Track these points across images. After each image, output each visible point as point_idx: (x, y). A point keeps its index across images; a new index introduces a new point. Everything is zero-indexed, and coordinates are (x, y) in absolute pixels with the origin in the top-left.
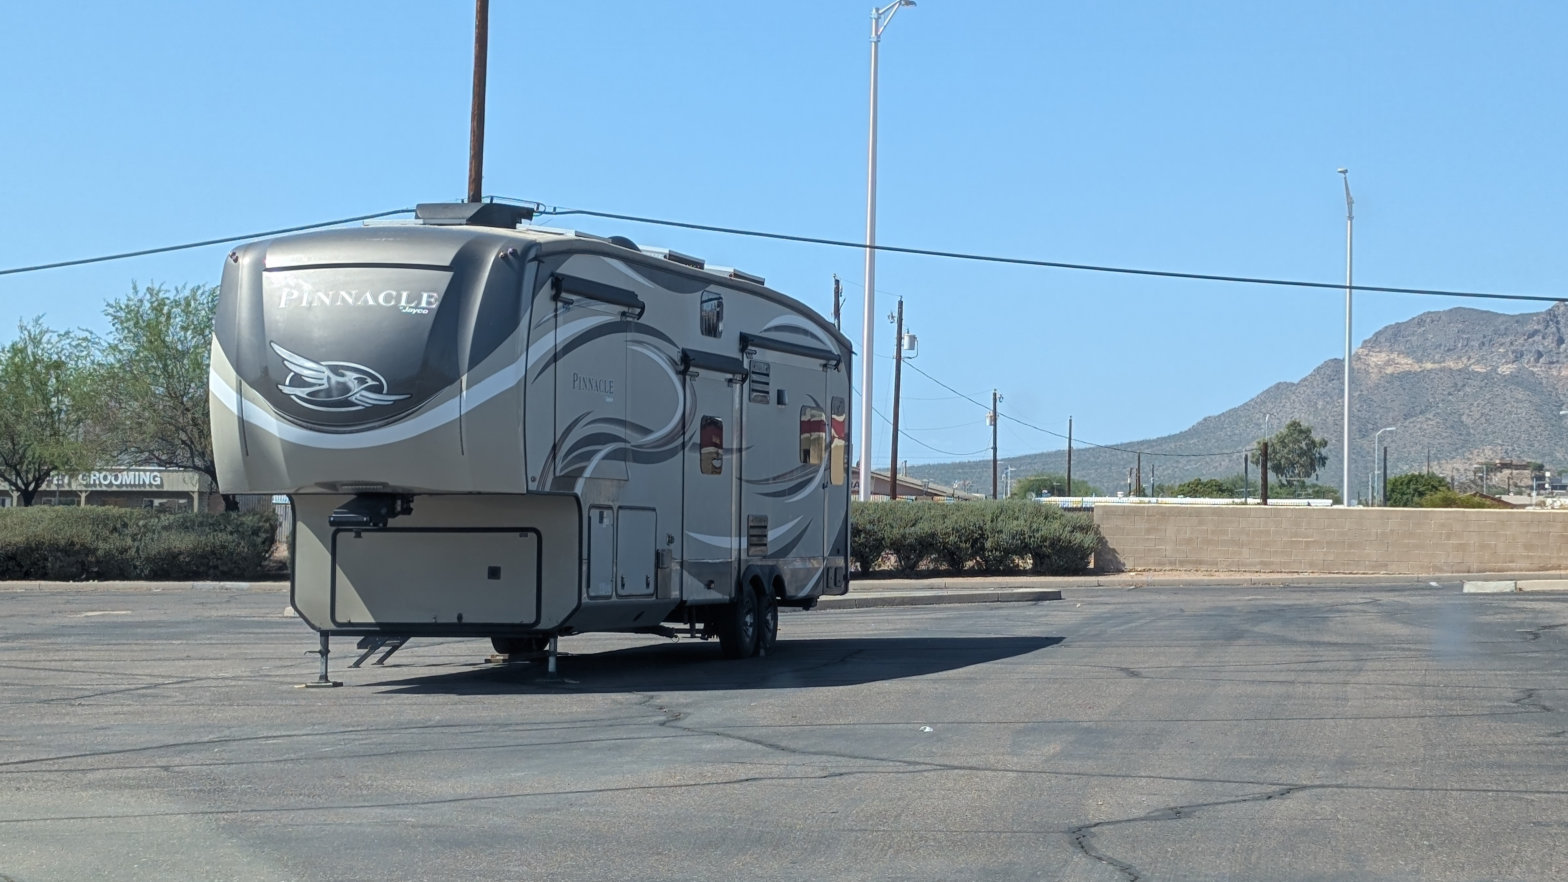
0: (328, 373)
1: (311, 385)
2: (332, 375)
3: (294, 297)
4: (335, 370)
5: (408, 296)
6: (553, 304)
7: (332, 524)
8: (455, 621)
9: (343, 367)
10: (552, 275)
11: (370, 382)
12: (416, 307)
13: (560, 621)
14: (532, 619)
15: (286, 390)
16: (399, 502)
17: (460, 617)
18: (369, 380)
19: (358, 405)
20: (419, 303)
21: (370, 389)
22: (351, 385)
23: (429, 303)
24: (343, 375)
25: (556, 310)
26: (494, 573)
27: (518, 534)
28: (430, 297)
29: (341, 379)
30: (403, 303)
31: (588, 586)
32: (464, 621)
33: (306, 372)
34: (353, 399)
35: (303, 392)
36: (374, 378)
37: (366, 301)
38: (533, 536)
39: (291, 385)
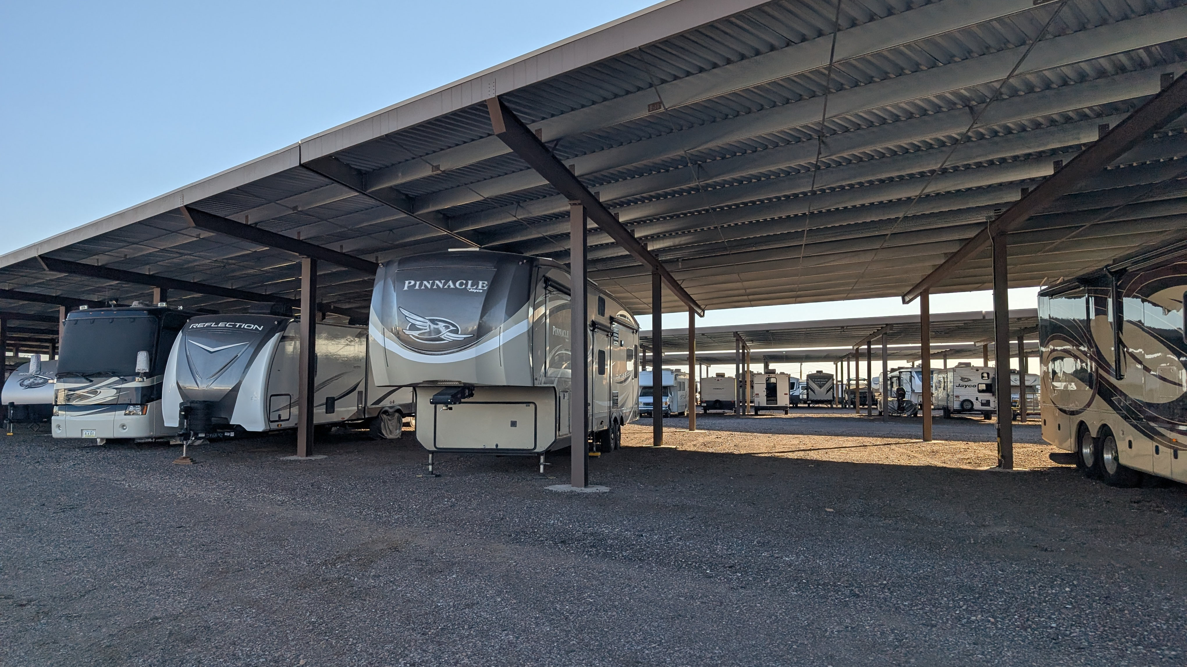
0: (429, 323)
1: (420, 329)
2: (431, 324)
3: (412, 284)
4: (433, 321)
5: (472, 283)
6: (544, 290)
7: (431, 403)
8: (495, 447)
9: (437, 320)
10: (544, 276)
11: (452, 328)
12: (476, 289)
13: (546, 448)
14: (533, 447)
15: (407, 332)
16: (467, 391)
17: (497, 446)
18: (451, 327)
19: (444, 340)
20: (478, 286)
21: (451, 331)
22: (441, 329)
23: (483, 287)
24: (437, 324)
25: (546, 294)
26: (514, 424)
27: (525, 405)
28: (483, 283)
29: (436, 326)
30: (469, 286)
31: (559, 430)
32: (499, 447)
33: (417, 323)
34: (442, 337)
35: (416, 333)
36: (454, 326)
37: (449, 286)
38: (532, 406)
39: (409, 330)
